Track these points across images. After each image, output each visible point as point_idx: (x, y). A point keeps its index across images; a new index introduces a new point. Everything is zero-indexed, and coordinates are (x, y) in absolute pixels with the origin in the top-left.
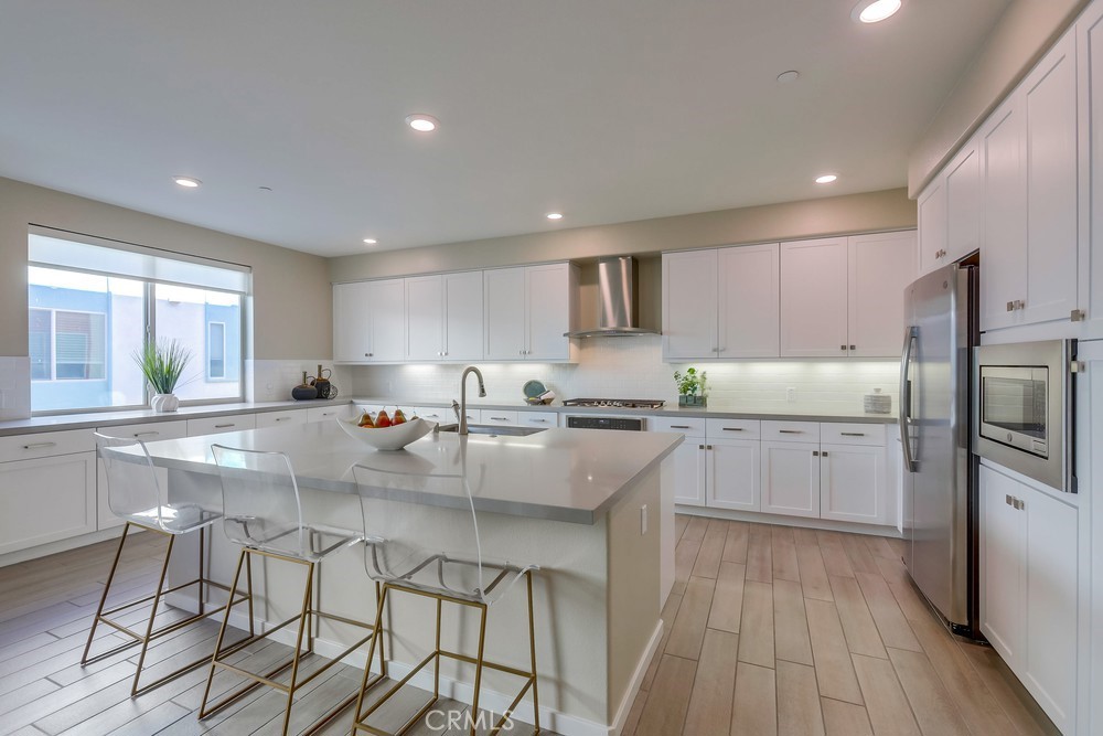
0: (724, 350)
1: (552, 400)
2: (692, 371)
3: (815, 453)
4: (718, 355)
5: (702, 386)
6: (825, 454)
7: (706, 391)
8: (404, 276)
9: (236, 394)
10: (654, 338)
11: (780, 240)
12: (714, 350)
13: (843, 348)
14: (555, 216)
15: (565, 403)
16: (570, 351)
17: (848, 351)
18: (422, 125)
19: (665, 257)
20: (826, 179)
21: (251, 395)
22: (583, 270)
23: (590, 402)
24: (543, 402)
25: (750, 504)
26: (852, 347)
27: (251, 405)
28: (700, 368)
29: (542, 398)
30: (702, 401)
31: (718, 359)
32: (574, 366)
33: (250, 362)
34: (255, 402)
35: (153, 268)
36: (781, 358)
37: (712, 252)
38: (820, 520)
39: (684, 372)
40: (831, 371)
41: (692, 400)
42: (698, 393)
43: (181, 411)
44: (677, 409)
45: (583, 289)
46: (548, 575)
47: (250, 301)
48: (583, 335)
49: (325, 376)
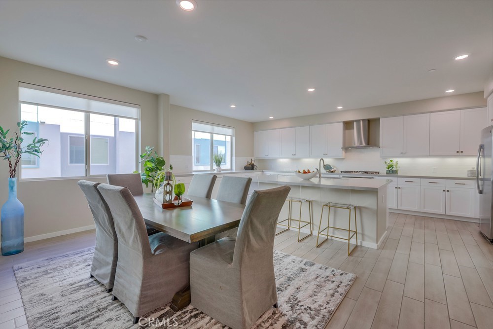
0: (405, 153)
1: (335, 171)
2: (391, 161)
3: (444, 191)
4: (403, 155)
5: (396, 166)
6: (448, 191)
7: (398, 168)
8: (280, 128)
9: (229, 168)
10: (375, 149)
11: (430, 112)
12: (402, 153)
13: (458, 152)
14: (340, 108)
15: (342, 172)
16: (341, 153)
17: (460, 153)
18: (311, 90)
19: (381, 119)
20: (450, 91)
21: (234, 168)
22: (348, 125)
23: (349, 172)
24: (332, 172)
25: (416, 208)
26: (462, 152)
27: (234, 171)
28: (395, 160)
29: (332, 170)
30: (396, 172)
31: (403, 157)
32: (343, 159)
33: (234, 158)
34: (235, 170)
35: (213, 129)
36: (429, 156)
37: (401, 118)
38: (445, 215)
39: (388, 161)
40: (453, 161)
41: (392, 171)
42: (394, 169)
43: (222, 172)
44: (386, 174)
45: (347, 131)
46: (360, 208)
47: (234, 138)
48: (347, 148)
49: (253, 162)
